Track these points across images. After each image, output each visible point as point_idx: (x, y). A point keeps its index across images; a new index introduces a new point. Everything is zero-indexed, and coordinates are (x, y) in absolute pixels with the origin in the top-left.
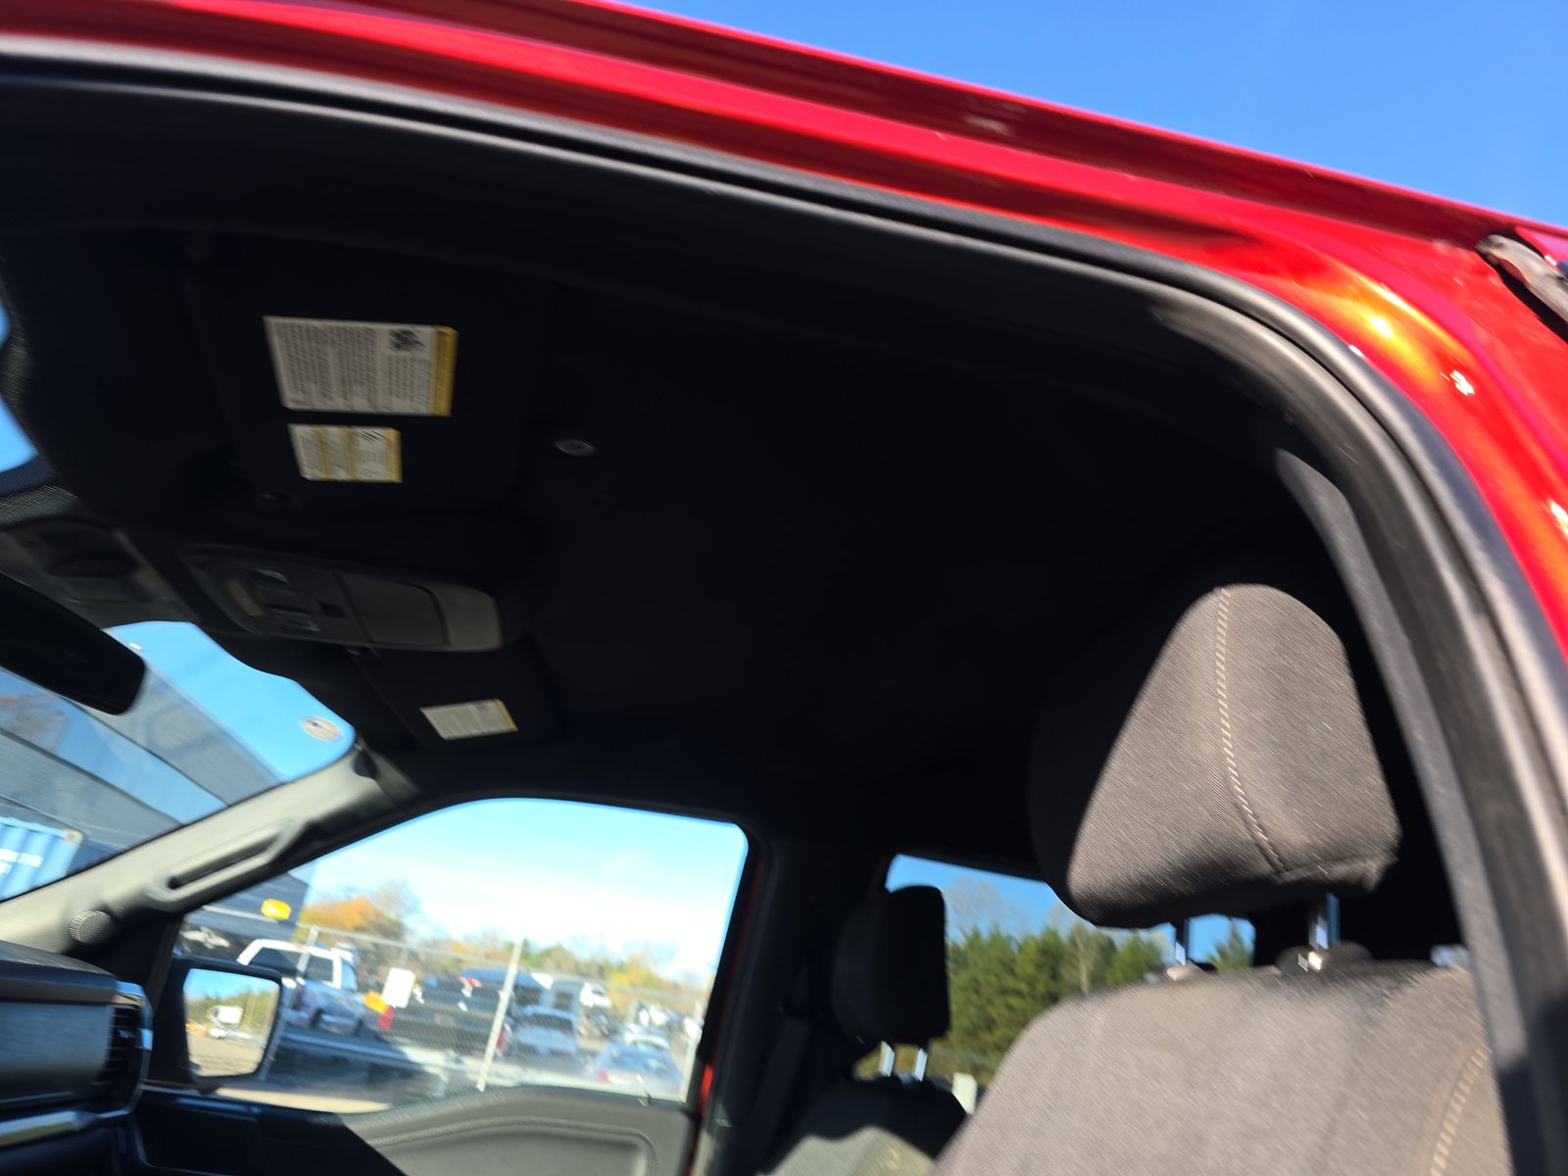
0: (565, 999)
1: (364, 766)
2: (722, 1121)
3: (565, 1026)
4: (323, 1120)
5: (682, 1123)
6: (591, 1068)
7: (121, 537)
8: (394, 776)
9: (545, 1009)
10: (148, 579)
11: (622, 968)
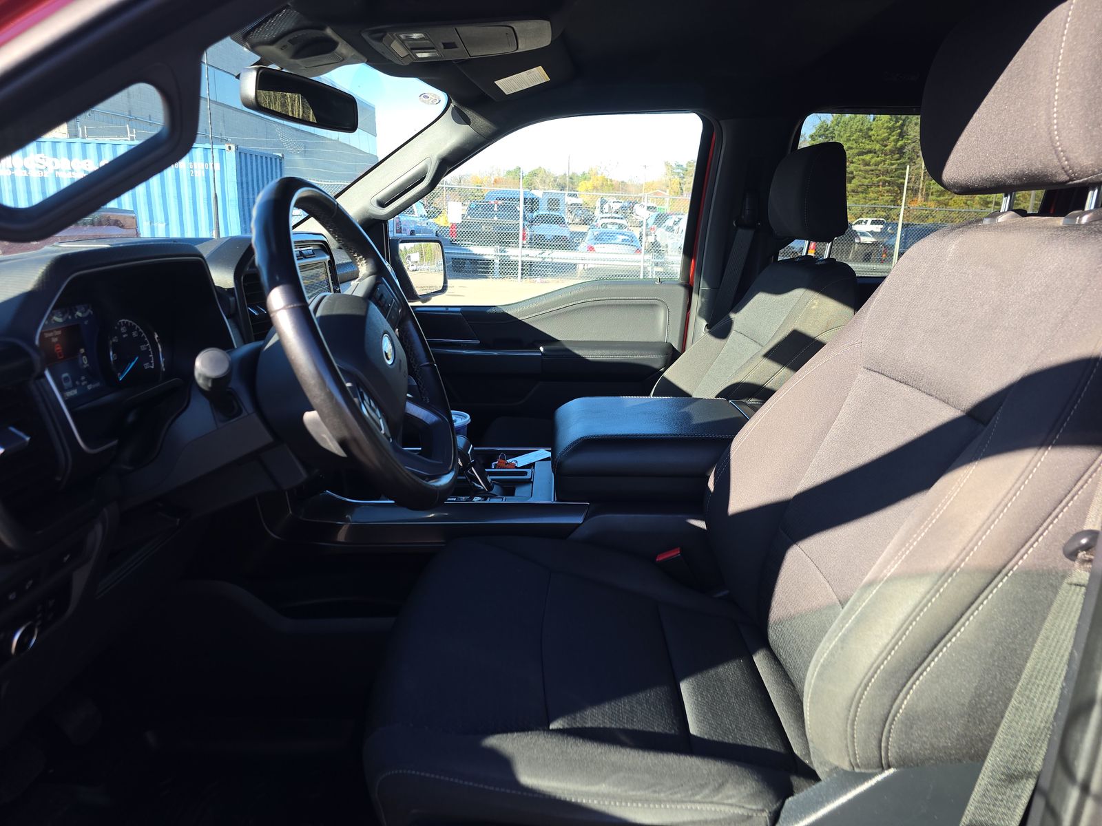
0: (554, 203)
1: (461, 118)
2: (704, 286)
3: (560, 221)
4: (493, 310)
5: (681, 292)
6: (583, 246)
7: (329, 32)
8: (480, 122)
9: (543, 210)
10: (343, 48)
11: (585, 177)
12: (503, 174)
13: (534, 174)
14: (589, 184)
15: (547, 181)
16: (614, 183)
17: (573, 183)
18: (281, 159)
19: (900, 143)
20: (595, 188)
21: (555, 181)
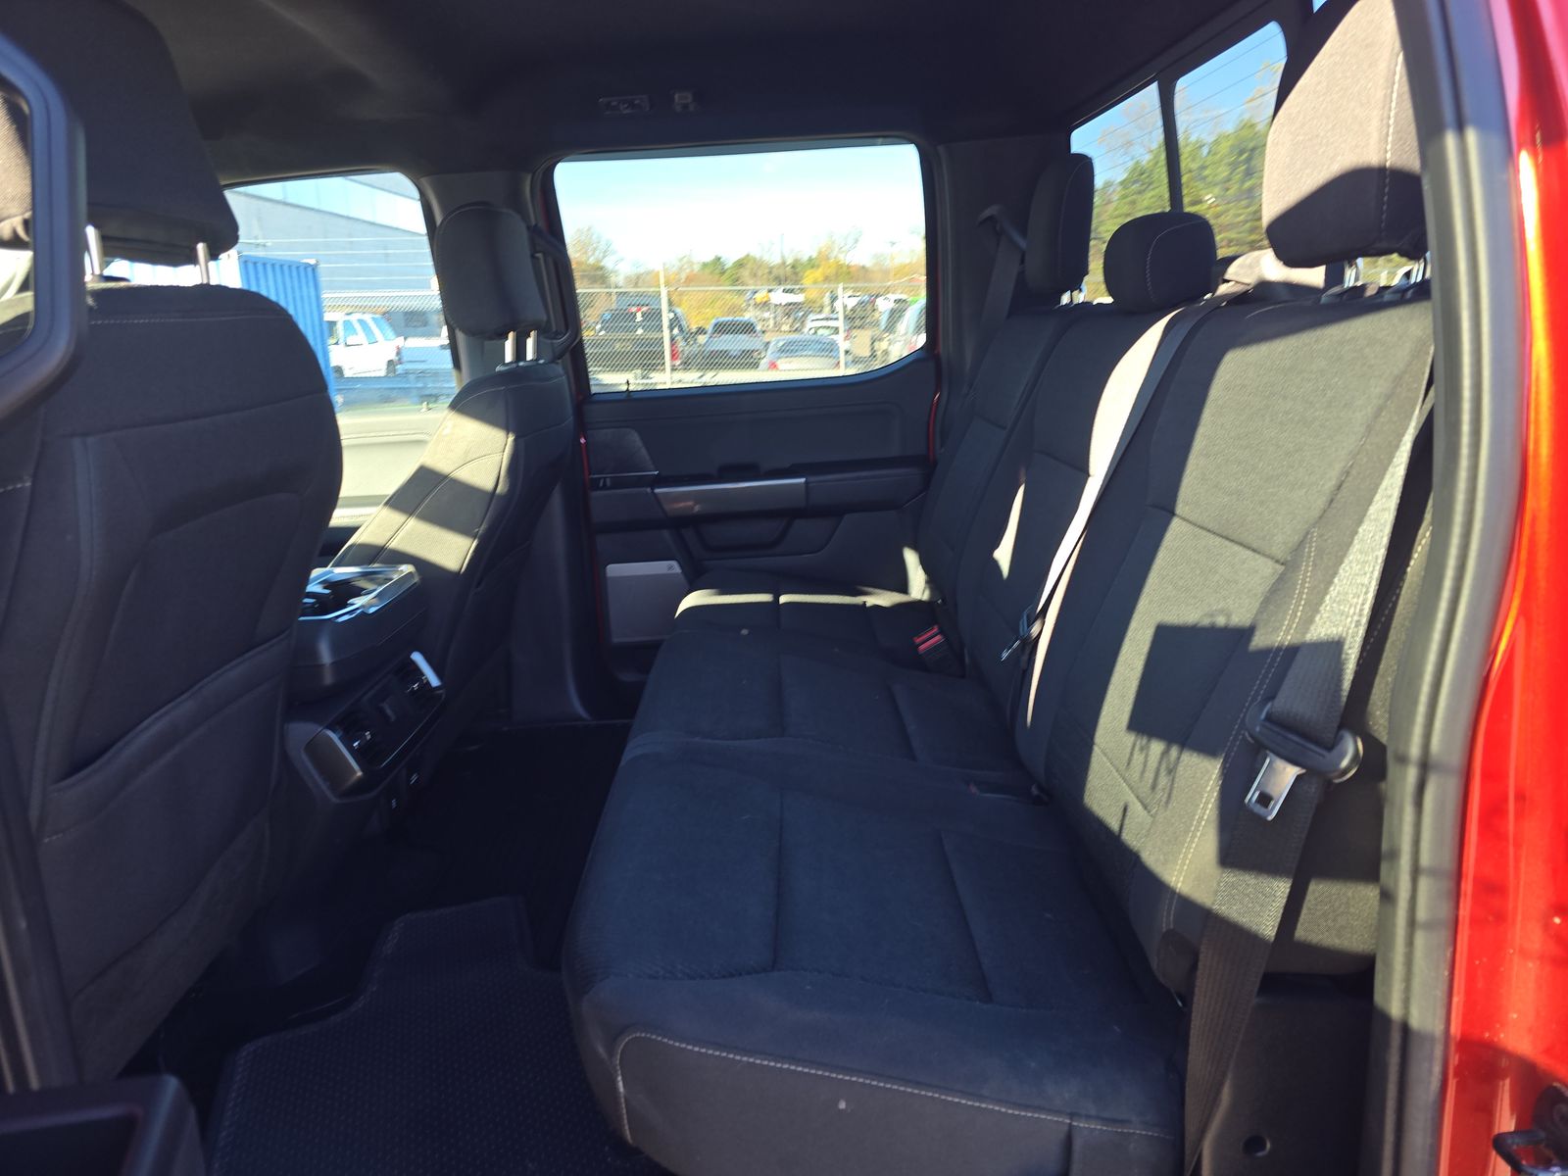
12: (697, 268)
13: (740, 264)
14: (818, 274)
15: (760, 273)
16: (851, 269)
17: (796, 274)
18: (314, 268)
19: (1247, 185)
20: (827, 279)
21: (770, 273)
